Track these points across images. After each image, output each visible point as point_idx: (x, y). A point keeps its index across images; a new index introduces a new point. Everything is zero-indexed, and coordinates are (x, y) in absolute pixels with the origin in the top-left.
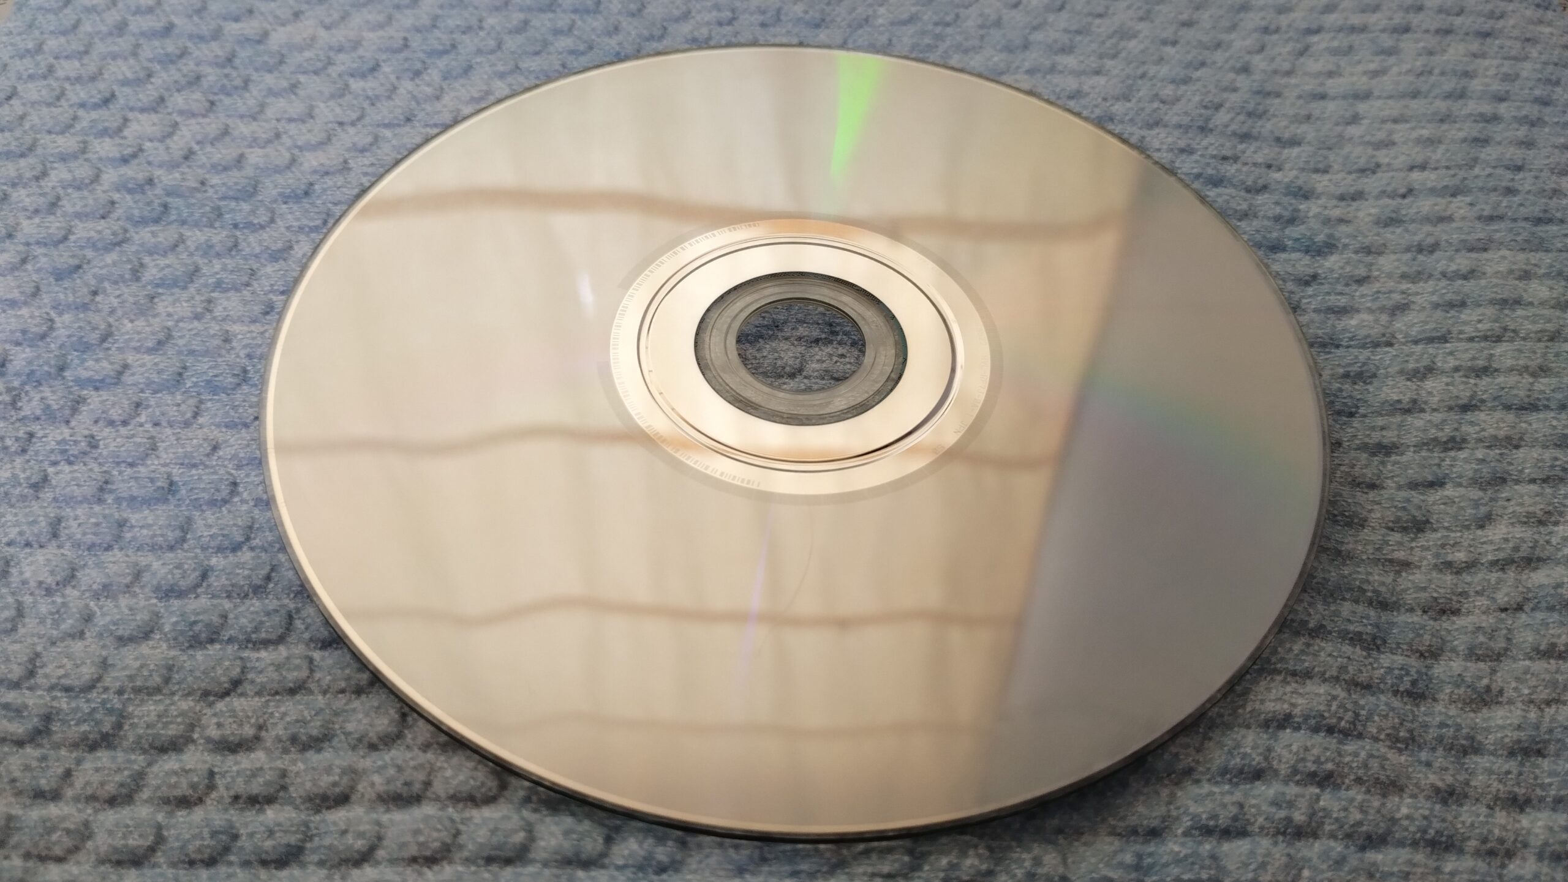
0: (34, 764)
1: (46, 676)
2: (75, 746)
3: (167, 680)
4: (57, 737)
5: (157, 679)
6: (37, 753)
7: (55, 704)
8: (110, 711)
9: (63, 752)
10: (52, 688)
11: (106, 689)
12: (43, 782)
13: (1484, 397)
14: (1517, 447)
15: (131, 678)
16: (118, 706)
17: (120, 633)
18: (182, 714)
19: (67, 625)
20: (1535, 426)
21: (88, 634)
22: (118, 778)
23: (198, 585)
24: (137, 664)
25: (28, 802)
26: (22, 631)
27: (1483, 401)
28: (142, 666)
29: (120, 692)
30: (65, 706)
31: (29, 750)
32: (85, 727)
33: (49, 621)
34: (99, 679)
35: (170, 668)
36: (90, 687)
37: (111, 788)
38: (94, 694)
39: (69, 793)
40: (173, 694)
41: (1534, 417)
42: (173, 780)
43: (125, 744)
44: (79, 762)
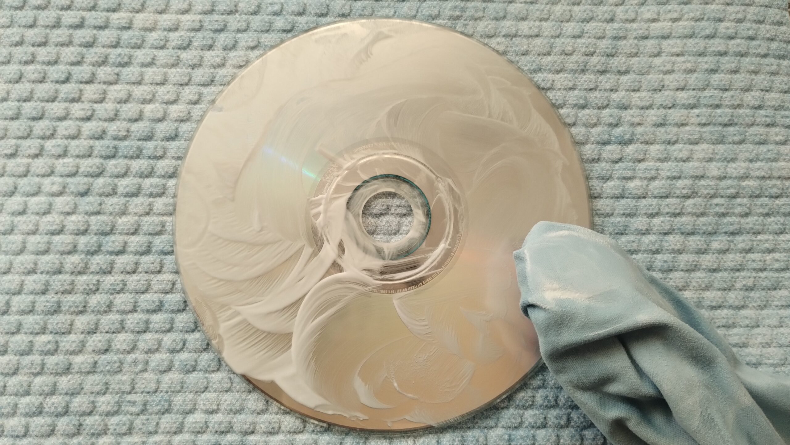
0: (145, 422)
1: (139, 388)
2: (157, 414)
3: (182, 387)
4: (150, 411)
5: (178, 388)
6: (145, 417)
7: (145, 398)
8: (166, 401)
9: (153, 416)
10: (142, 392)
11: (162, 391)
12: (150, 428)
13: (675, 228)
14: (681, 253)
15: (169, 387)
16: (168, 398)
17: (160, 370)
18: (191, 400)
19: (140, 367)
20: (690, 243)
21: (148, 370)
22: (175, 425)
23: (183, 348)
24: (170, 382)
25: (148, 435)
26: (124, 370)
27: (674, 230)
28: (172, 382)
29: (167, 392)
30: (149, 399)
31: (141, 417)
32: (159, 407)
33: (133, 365)
34: (158, 388)
35: (182, 383)
36: (156, 392)
37: (174, 429)
38: (157, 394)
39: (160, 431)
40: (185, 392)
41: (692, 238)
42: (194, 425)
43: (174, 411)
44: (160, 419)
